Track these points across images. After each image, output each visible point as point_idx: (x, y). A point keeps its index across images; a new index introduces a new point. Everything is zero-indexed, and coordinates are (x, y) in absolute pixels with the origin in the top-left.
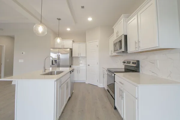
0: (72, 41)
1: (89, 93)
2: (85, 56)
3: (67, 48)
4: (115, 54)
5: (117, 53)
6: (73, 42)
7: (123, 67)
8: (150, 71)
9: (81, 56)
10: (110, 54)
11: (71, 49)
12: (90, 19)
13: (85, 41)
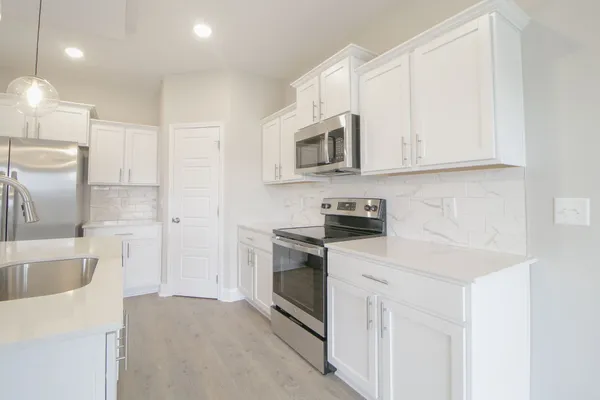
0: (86, 113)
1: (197, 336)
2: (153, 181)
3: (66, 144)
4: (299, 177)
5: (303, 174)
6: (93, 115)
7: (321, 221)
8: (425, 229)
9: (137, 180)
10: (270, 177)
11: (84, 150)
12: (203, 31)
13: (156, 120)
